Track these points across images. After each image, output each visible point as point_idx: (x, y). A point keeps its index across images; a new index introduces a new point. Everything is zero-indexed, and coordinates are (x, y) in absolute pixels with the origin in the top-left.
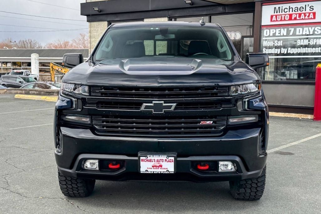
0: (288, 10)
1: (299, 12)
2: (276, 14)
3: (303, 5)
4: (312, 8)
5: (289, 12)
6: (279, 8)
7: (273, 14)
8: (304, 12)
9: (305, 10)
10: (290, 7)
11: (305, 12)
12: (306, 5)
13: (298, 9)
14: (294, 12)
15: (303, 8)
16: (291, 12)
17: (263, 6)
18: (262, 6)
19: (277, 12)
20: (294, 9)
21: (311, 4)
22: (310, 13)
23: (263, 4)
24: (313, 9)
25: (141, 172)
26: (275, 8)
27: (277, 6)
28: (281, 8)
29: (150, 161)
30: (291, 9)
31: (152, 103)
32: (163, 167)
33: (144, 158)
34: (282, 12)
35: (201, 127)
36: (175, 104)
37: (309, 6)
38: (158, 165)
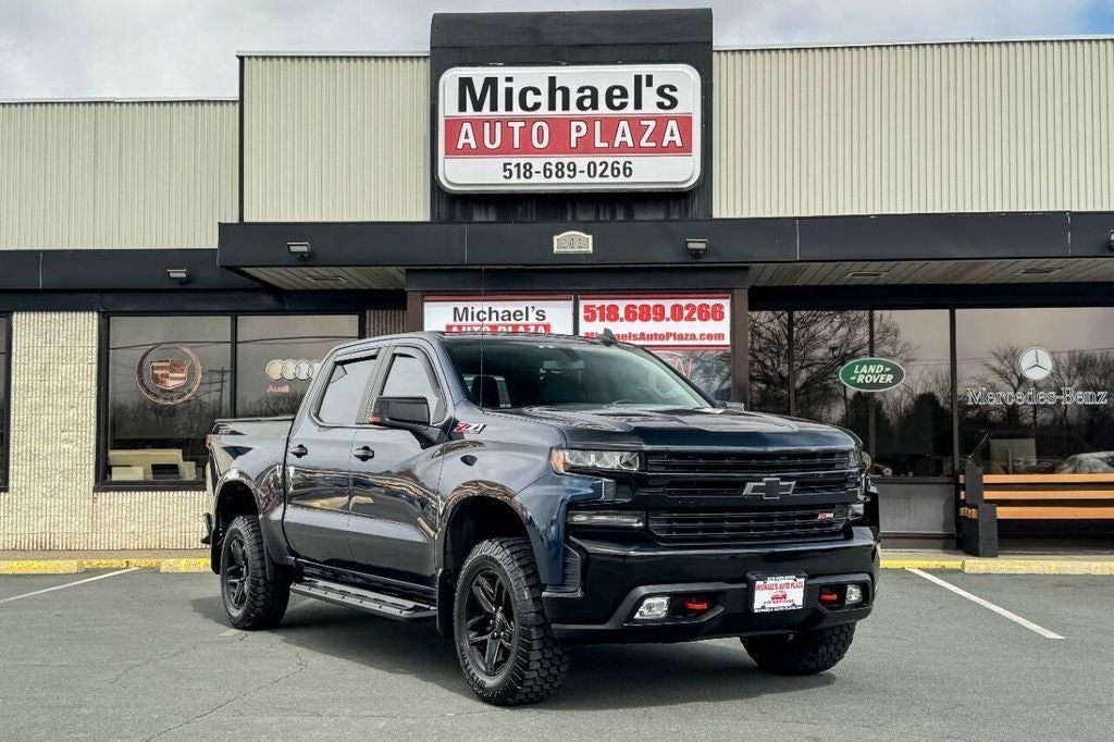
0: (487, 316)
1: (513, 322)
2: (458, 322)
3: (520, 306)
4: (541, 315)
5: (490, 319)
6: (466, 309)
7: (451, 322)
8: (524, 321)
9: (527, 319)
10: (490, 308)
11: (527, 323)
12: (527, 308)
13: (509, 315)
14: (500, 321)
15: (522, 314)
16: (494, 321)
17: (426, 304)
18: (423, 301)
19: (461, 320)
20: (500, 315)
21: (539, 305)
22: (537, 326)
23: (426, 298)
24: (544, 317)
25: (756, 611)
26: (456, 310)
27: (461, 306)
28: (470, 311)
29: (770, 588)
30: (494, 315)
31: (761, 481)
32: (788, 598)
33: (761, 583)
34: (472, 319)
35: (820, 525)
36: (793, 483)
37: (536, 310)
38: (781, 594)
